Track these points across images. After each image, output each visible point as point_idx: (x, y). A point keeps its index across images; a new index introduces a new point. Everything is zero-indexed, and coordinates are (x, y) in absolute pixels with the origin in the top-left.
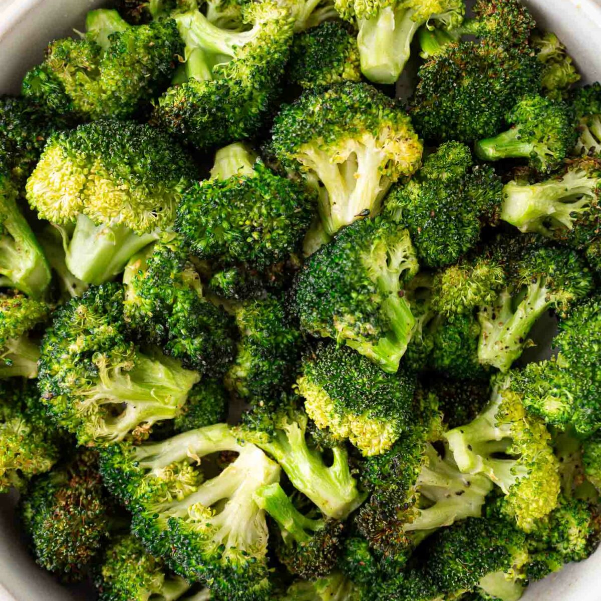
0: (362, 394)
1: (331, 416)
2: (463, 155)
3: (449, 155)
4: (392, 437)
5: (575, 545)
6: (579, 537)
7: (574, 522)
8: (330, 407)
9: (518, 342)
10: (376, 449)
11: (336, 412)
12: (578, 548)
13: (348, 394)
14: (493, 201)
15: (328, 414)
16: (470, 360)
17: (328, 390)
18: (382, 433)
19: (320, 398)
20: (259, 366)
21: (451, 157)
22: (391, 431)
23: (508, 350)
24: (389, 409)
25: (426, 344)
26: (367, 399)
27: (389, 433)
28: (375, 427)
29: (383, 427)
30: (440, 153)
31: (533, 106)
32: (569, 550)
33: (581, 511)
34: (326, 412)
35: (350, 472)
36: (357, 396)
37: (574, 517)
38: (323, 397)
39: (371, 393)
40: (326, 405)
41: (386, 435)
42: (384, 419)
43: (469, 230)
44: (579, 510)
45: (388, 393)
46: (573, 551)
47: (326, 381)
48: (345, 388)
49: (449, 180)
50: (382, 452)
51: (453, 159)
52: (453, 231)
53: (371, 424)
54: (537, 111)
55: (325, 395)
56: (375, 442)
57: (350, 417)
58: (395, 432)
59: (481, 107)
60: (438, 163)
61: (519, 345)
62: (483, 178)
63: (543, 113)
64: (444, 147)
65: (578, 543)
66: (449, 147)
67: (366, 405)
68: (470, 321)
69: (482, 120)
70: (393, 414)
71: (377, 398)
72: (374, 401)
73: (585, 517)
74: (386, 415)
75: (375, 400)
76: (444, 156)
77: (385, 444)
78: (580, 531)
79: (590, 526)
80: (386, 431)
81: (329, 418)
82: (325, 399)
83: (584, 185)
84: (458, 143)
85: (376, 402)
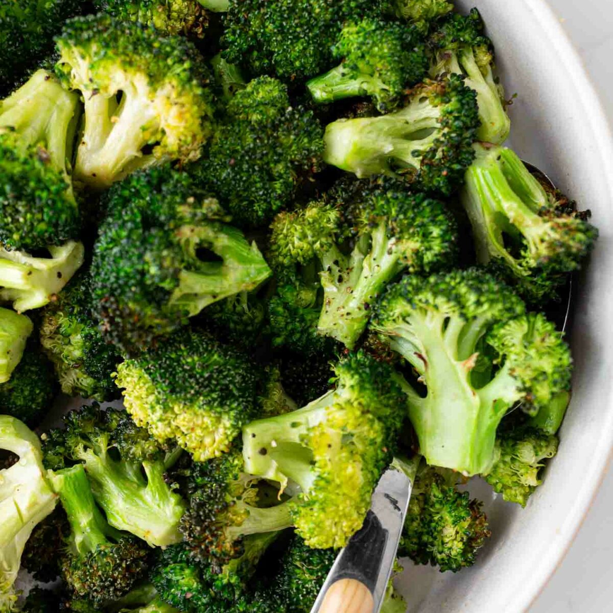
0: (190, 377)
1: (152, 407)
2: (276, 93)
3: (258, 93)
4: (229, 432)
5: (450, 548)
6: (455, 539)
7: (449, 518)
8: (152, 398)
9: (363, 307)
10: (211, 450)
11: (158, 402)
12: (453, 553)
13: (174, 377)
14: (308, 150)
15: (148, 406)
16: (310, 334)
17: (150, 374)
18: (217, 428)
19: (141, 385)
20: (92, 336)
21: (261, 95)
22: (228, 424)
23: (350, 317)
24: (225, 397)
25: (253, 313)
26: (198, 383)
27: (225, 428)
28: (207, 421)
29: (219, 420)
30: (249, 89)
31: (358, 33)
32: (444, 555)
33: (461, 509)
34: (147, 403)
35: (170, 487)
36: (185, 380)
37: (450, 512)
38: (145, 384)
39: (202, 376)
40: (147, 396)
41: (221, 430)
42: (219, 409)
43: (278, 185)
44: (457, 506)
45: (225, 377)
46: (449, 556)
47: (148, 362)
48: (171, 370)
49: (260, 122)
50: (218, 454)
51: (263, 98)
52: (258, 185)
53: (203, 417)
54: (361, 39)
55: (148, 382)
56: (208, 441)
57: (176, 409)
58: (233, 426)
59: (295, 31)
60: (245, 100)
61: (364, 312)
62: (295, 122)
63: (367, 41)
64: (254, 82)
65: (454, 547)
66: (259, 83)
67: (195, 391)
68: (295, 287)
69: (297, 48)
70: (231, 403)
71: (210, 382)
72: (205, 387)
73: (463, 514)
74: (221, 405)
75: (207, 386)
76: (253, 93)
77: (221, 442)
78: (457, 533)
79: (470, 526)
80: (221, 426)
81: (149, 412)
82: (147, 386)
83: (428, 115)
84: (273, 80)
85: (208, 389)
